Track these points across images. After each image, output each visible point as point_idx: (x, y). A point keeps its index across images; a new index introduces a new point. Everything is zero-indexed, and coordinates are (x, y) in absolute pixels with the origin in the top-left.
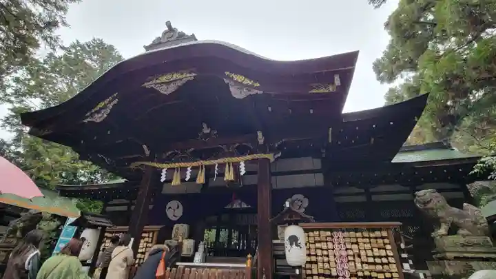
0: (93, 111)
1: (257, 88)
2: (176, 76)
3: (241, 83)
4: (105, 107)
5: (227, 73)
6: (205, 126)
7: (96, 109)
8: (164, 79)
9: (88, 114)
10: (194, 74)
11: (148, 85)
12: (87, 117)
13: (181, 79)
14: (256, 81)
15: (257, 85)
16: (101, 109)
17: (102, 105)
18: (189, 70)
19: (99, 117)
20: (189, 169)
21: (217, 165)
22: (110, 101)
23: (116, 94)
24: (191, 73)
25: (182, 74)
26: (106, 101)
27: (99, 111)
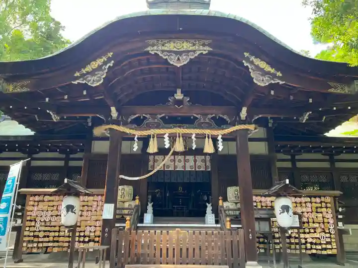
0: (84, 71)
1: (279, 78)
2: (186, 46)
3: (262, 69)
4: (100, 68)
5: (246, 54)
6: (179, 91)
7: (88, 68)
9: (77, 74)
10: (208, 48)
11: (152, 50)
12: (77, 78)
13: (194, 51)
14: (277, 70)
15: (279, 74)
16: (94, 70)
17: (94, 65)
18: (202, 42)
19: (95, 81)
20: (166, 136)
21: (194, 135)
22: (105, 63)
23: (110, 55)
24: (204, 45)
25: (194, 45)
26: (100, 62)
27: (92, 73)
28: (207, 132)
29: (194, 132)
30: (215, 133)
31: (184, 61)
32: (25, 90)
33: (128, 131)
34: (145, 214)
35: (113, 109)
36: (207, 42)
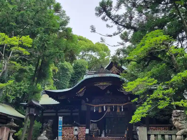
2: (105, 84)
6: (108, 91)
7: (80, 91)
8: (101, 84)
9: (77, 93)
11: (96, 85)
12: (77, 94)
13: (107, 85)
17: (81, 90)
18: (109, 82)
19: (81, 95)
20: (104, 107)
21: (114, 106)
22: (84, 90)
23: (85, 87)
24: (110, 83)
25: (107, 83)
26: (82, 89)
27: (81, 93)
28: (118, 105)
29: (113, 105)
30: (120, 105)
31: (105, 88)
32: (64, 98)
33: (92, 105)
34: (102, 134)
35: (87, 99)
36: (111, 82)
